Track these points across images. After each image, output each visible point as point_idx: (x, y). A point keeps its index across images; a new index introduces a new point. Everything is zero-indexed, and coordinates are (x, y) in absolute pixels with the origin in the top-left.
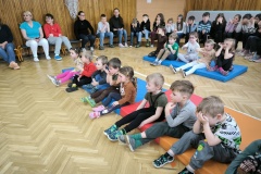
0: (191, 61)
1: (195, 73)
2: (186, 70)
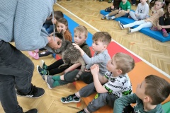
0: (140, 20)
2: (132, 28)
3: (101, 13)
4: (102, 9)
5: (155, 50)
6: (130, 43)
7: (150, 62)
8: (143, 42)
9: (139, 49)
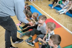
1: (64, 13)
3: (49, 5)
4: (49, 4)
5: (70, 22)
6: (59, 19)
7: (66, 27)
8: (65, 18)
9: (62, 22)
